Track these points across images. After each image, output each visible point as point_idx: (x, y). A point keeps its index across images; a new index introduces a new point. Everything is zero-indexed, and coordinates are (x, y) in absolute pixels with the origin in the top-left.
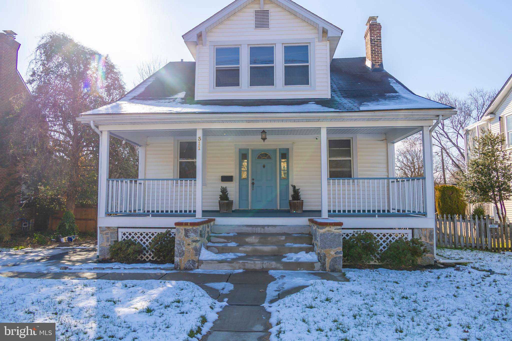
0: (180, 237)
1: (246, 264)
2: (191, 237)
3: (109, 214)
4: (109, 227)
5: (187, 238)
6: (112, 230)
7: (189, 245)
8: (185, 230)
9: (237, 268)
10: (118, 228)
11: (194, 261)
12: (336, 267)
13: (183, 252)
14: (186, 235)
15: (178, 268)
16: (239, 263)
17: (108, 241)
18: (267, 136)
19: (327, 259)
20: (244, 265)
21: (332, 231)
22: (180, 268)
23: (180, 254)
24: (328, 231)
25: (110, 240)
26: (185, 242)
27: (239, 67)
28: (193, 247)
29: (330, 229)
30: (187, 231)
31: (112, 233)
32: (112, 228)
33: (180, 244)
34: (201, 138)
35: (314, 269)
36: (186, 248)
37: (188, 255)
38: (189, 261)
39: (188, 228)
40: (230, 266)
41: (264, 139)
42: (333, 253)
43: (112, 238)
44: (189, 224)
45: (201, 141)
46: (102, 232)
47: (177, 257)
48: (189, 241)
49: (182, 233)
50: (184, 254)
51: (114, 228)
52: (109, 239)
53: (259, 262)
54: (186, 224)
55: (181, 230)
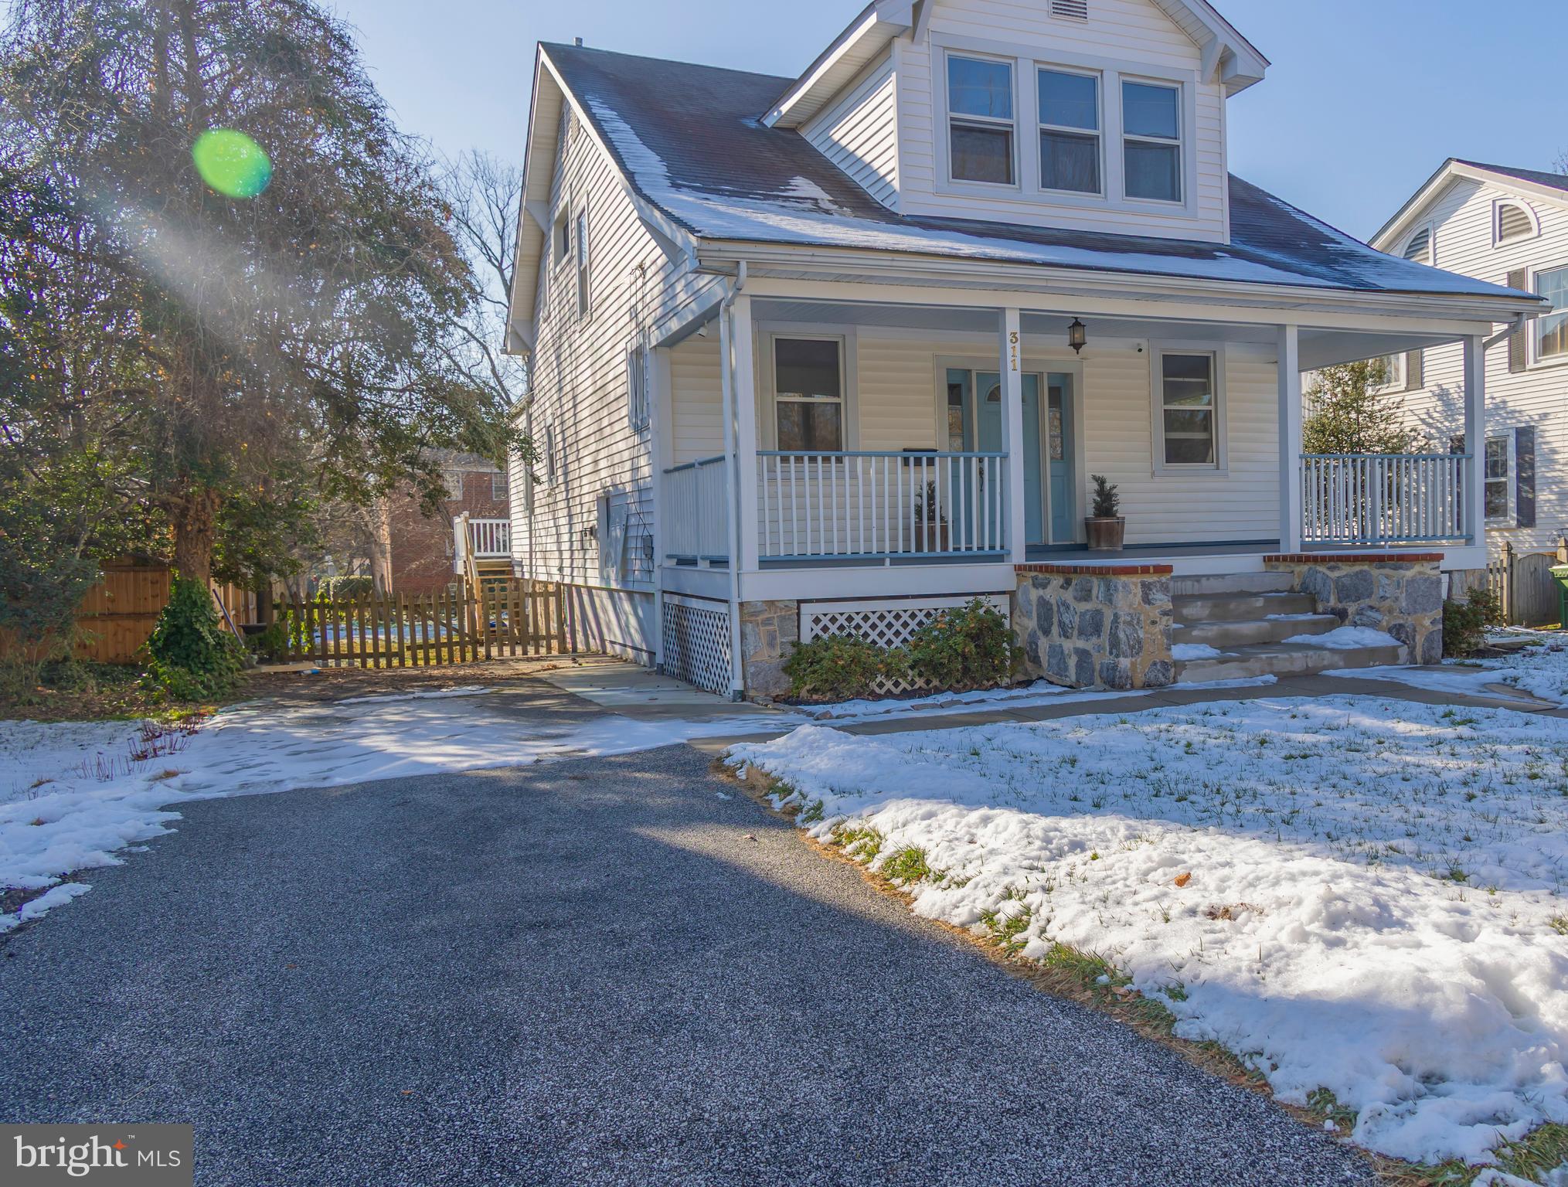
0: (1130, 606)
1: (1275, 661)
2: (1158, 603)
3: (766, 563)
4: (772, 602)
5: (1147, 606)
6: (781, 609)
7: (1154, 623)
8: (1143, 584)
9: (1258, 673)
10: (799, 602)
11: (1166, 663)
12: (1433, 653)
13: (1139, 643)
14: (1147, 600)
15: (1128, 686)
16: (1261, 659)
17: (771, 645)
18: (1087, 338)
19: (1418, 637)
20: (1271, 664)
21: (1425, 574)
22: (1132, 684)
23: (1132, 648)
24: (1420, 573)
25: (778, 640)
26: (1142, 618)
27: (1012, 126)
28: (1162, 627)
29: (1422, 569)
30: (1147, 587)
31: (782, 619)
32: (781, 605)
33: (1130, 623)
34: (1018, 336)
35: (1399, 662)
36: (1146, 633)
37: (1151, 649)
38: (1155, 664)
39: (1151, 580)
40: (1242, 669)
41: (1077, 346)
42: (1427, 622)
43: (783, 635)
44: (1152, 570)
45: (1018, 345)
46: (753, 618)
47: (1126, 657)
48: (1155, 613)
49: (1135, 595)
50: (1141, 648)
51: (787, 603)
52: (774, 638)
53: (1300, 655)
54: (1145, 570)
55: (1132, 587)
